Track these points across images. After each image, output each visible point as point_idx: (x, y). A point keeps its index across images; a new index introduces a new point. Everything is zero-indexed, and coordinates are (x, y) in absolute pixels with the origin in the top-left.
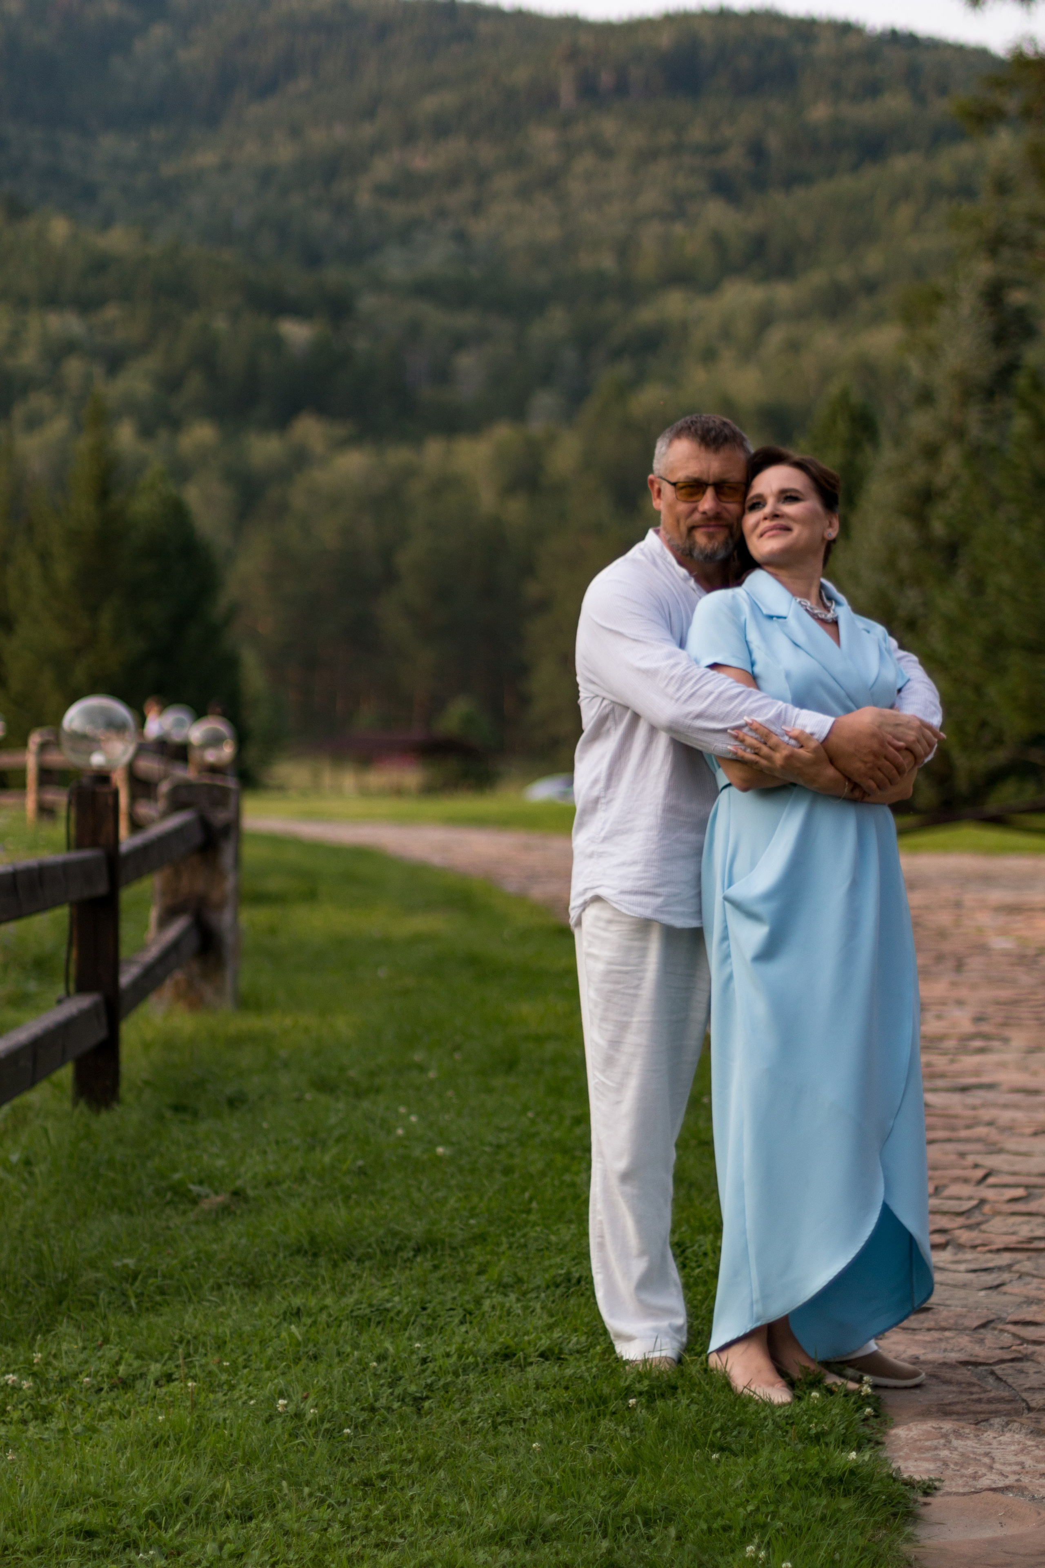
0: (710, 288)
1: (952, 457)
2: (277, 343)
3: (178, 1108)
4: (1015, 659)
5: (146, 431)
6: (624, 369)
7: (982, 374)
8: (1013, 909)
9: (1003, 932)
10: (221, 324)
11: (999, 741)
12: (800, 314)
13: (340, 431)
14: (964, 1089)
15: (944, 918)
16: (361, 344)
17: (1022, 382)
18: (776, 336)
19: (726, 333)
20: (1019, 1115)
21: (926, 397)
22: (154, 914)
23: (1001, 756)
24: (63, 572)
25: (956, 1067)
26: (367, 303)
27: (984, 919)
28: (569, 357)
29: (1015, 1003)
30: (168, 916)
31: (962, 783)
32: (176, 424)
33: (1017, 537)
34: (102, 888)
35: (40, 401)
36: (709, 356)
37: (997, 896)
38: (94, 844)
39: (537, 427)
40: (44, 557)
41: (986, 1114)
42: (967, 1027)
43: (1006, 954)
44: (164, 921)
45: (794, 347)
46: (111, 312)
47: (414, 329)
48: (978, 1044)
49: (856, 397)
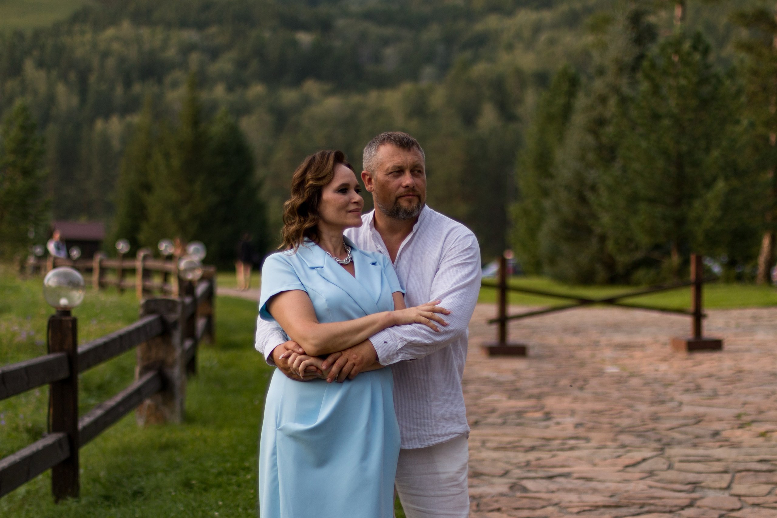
0: (510, 13)
1: (613, 102)
2: (295, 44)
3: (107, 498)
4: (643, 206)
5: (230, 89)
6: (467, 54)
7: (628, 59)
8: (624, 347)
9: (614, 361)
10: (267, 35)
11: (637, 248)
12: (555, 26)
13: (327, 87)
14: (550, 478)
15: (585, 354)
16: (337, 44)
17: (645, 64)
18: (544, 37)
19: (518, 36)
20: (573, 497)
21: (601, 72)
22: (137, 370)
23: (639, 255)
24: (176, 162)
25: (554, 461)
26: (341, 23)
27: (608, 353)
28: (441, 48)
29: (600, 413)
30: (145, 370)
31: (620, 269)
32: (245, 84)
33: (644, 144)
34: (63, 374)
35: (177, 74)
36: (510, 47)
37: (620, 338)
38: (61, 350)
39: (424, 84)
40: (167, 156)
41: (555, 497)
42: (570, 431)
43: (612, 375)
44: (142, 374)
45: (552, 42)
46: (213, 30)
47: (363, 36)
48: (572, 442)
49: (572, 71)
